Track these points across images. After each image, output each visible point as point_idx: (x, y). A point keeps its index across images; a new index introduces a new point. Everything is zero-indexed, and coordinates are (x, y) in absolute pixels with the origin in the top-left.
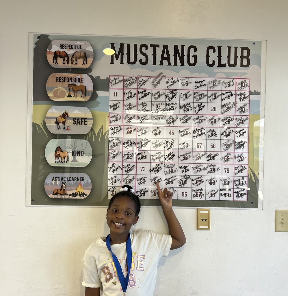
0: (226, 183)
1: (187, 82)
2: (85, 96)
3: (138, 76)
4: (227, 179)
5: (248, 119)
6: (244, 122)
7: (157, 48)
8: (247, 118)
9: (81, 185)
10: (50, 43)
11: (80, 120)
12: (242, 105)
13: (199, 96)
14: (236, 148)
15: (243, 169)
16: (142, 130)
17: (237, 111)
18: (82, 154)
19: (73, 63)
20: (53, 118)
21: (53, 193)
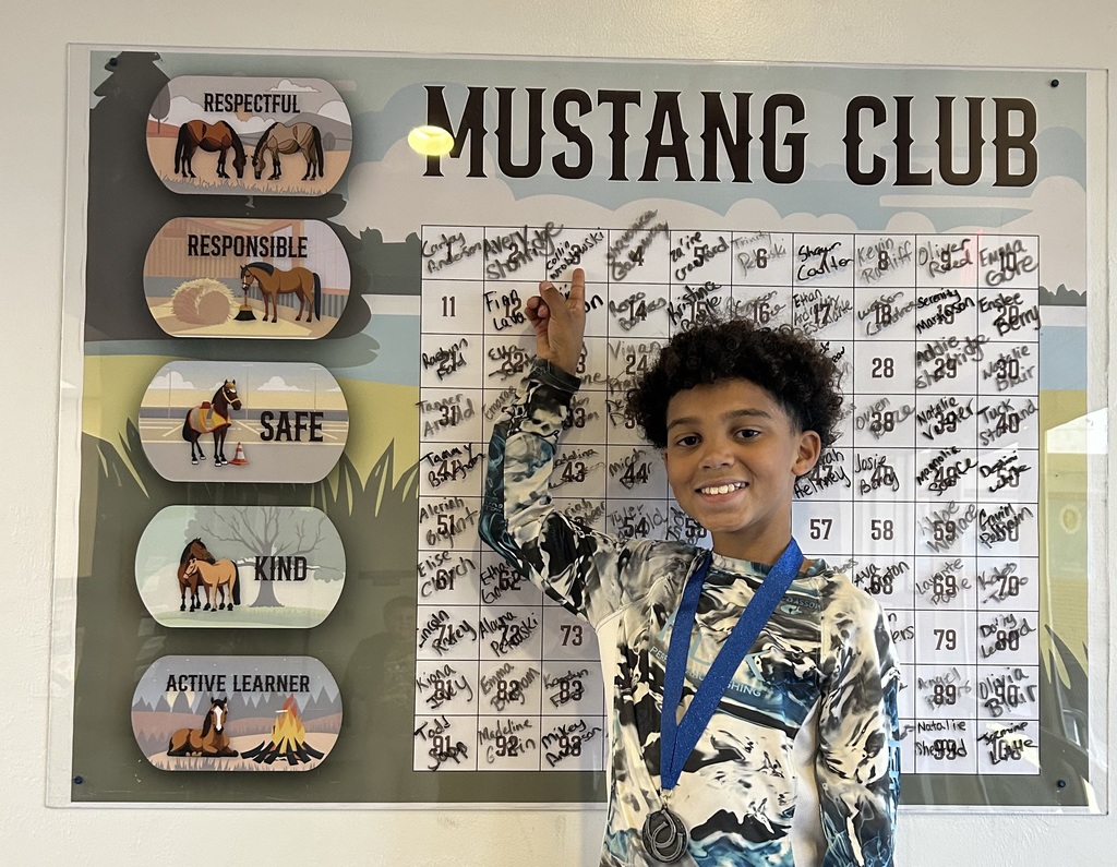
0: (944, 694)
1: (762, 254)
2: (314, 315)
3: (548, 227)
4: (946, 678)
5: (1034, 409)
6: (1018, 422)
7: (629, 107)
8: (1031, 405)
9: (294, 711)
10: (161, 89)
11: (292, 423)
12: (1006, 351)
13: (816, 313)
14: (985, 537)
15: (1016, 632)
16: (566, 465)
17: (986, 376)
18: (300, 572)
19: (260, 173)
20: (174, 413)
21: (171, 746)
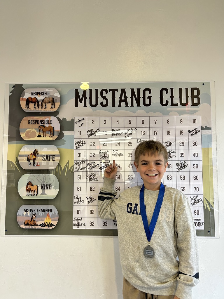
2: (53, 135)
7: (116, 92)
10: (23, 91)
11: (49, 157)
13: (155, 133)
15: (198, 199)
17: (190, 145)
18: (50, 188)
19: (42, 107)
20: (25, 156)
21: (25, 223)
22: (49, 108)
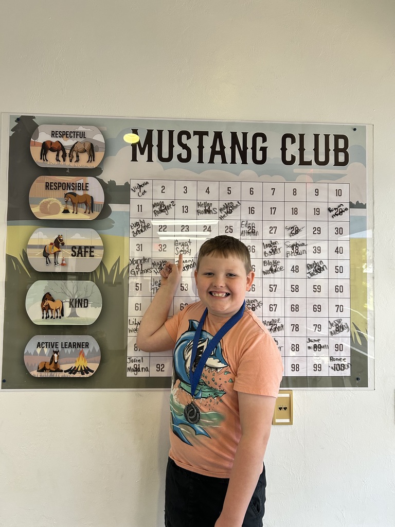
0: (317, 347)
2: (91, 211)
7: (205, 137)
10: (36, 129)
11: (83, 250)
18: (86, 304)
19: (71, 160)
20: (40, 247)
21: (38, 368)
22: (84, 161)
